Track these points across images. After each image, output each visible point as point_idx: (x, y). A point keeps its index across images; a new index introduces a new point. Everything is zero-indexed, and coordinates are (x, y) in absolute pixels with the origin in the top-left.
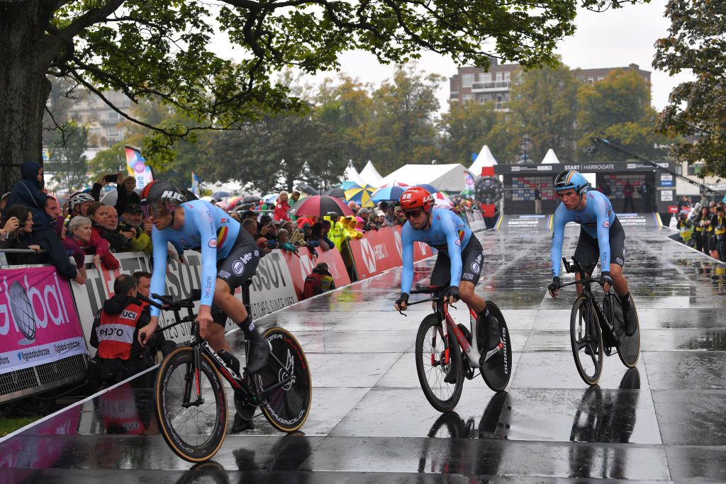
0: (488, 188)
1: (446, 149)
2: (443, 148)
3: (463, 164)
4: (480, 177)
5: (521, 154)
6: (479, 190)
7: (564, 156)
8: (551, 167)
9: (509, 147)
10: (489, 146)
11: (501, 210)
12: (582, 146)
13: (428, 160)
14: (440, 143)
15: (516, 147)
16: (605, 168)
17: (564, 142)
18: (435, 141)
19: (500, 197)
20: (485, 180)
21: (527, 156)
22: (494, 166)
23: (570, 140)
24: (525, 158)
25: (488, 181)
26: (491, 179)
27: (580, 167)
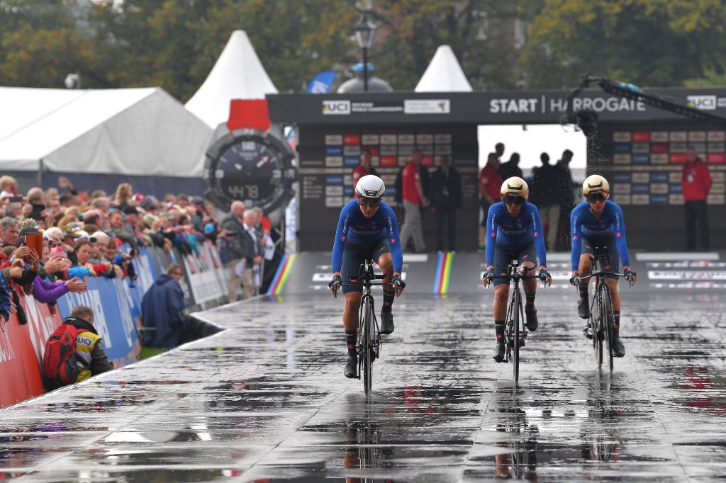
0: (249, 165)
1: (112, 40)
2: (102, 36)
3: (166, 88)
4: (226, 131)
5: (350, 61)
6: (220, 174)
7: (487, 69)
8: (447, 103)
9: (310, 37)
10: (250, 35)
11: (290, 237)
12: (545, 39)
13: (54, 73)
14: (90, 19)
15: (335, 38)
16: (617, 107)
17: (486, 23)
18: (77, 14)
19: (288, 196)
20: (239, 140)
21: (370, 66)
22: (268, 97)
23: (507, 17)
24: (365, 75)
25: (249, 146)
26: (257, 139)
27: (538, 105)
